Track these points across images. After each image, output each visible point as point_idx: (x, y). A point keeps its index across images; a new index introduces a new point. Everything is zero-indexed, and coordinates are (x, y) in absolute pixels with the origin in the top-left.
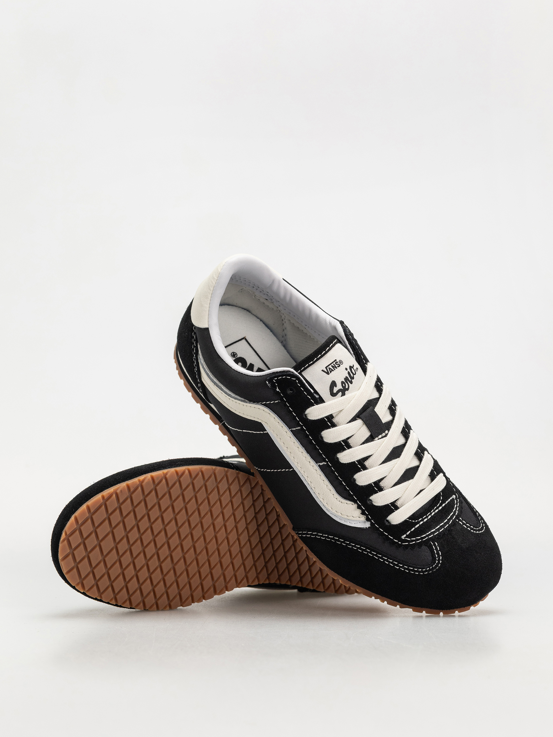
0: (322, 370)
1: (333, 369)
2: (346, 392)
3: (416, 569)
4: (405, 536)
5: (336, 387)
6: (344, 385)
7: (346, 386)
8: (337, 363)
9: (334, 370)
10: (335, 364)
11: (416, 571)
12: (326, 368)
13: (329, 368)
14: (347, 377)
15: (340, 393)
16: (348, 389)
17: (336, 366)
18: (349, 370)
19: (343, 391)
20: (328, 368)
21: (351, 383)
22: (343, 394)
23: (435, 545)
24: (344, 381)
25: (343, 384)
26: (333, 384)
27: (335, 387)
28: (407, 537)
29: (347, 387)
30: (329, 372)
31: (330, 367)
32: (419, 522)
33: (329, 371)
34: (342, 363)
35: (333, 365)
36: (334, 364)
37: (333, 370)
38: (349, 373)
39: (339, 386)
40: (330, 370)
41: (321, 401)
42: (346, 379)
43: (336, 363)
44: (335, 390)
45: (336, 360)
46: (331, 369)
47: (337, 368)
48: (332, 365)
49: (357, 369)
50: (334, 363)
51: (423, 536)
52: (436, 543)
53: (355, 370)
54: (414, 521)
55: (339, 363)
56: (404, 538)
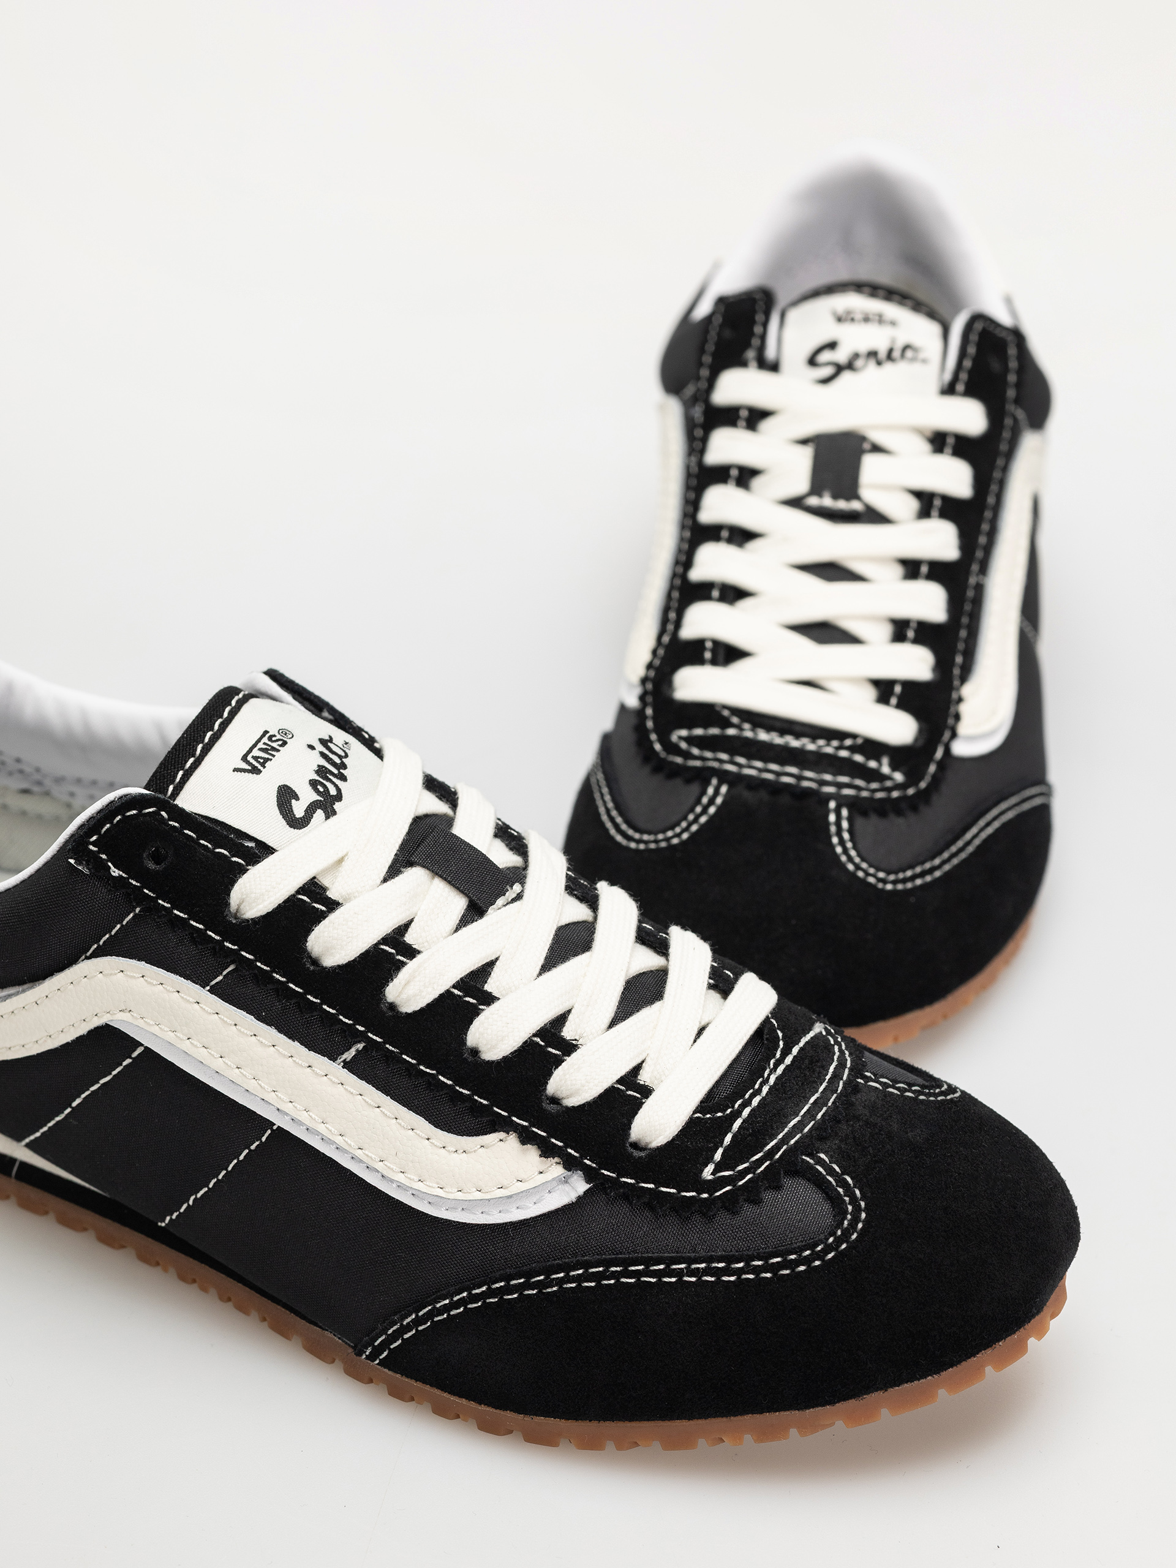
0: (236, 770)
1: (267, 756)
2: (337, 806)
3: (793, 1257)
4: (710, 1168)
5: (297, 798)
6: (321, 789)
7: (329, 792)
8: (274, 739)
9: (270, 757)
10: (270, 743)
11: (798, 1263)
12: (244, 758)
13: (256, 758)
14: (323, 767)
15: (319, 814)
16: (339, 797)
17: (275, 745)
18: (320, 748)
19: (327, 804)
20: (249, 758)
21: (343, 778)
22: (330, 813)
23: (820, 1162)
24: (318, 778)
25: (319, 787)
26: (286, 796)
27: (293, 801)
28: (719, 1168)
29: (333, 791)
30: (260, 767)
31: (256, 752)
32: (737, 1114)
33: (257, 764)
34: (291, 736)
35: (265, 747)
36: (264, 744)
37: (268, 760)
38: (322, 754)
39: (307, 796)
40: (259, 762)
41: (264, 850)
42: (321, 771)
43: (270, 738)
44: (299, 810)
45: (266, 732)
46: (261, 758)
47: (278, 751)
48: (260, 745)
49: (346, 743)
50: (265, 740)
51: (769, 1147)
52: (822, 1156)
53: (341, 747)
54: (720, 1114)
55: (279, 737)
56: (710, 1177)
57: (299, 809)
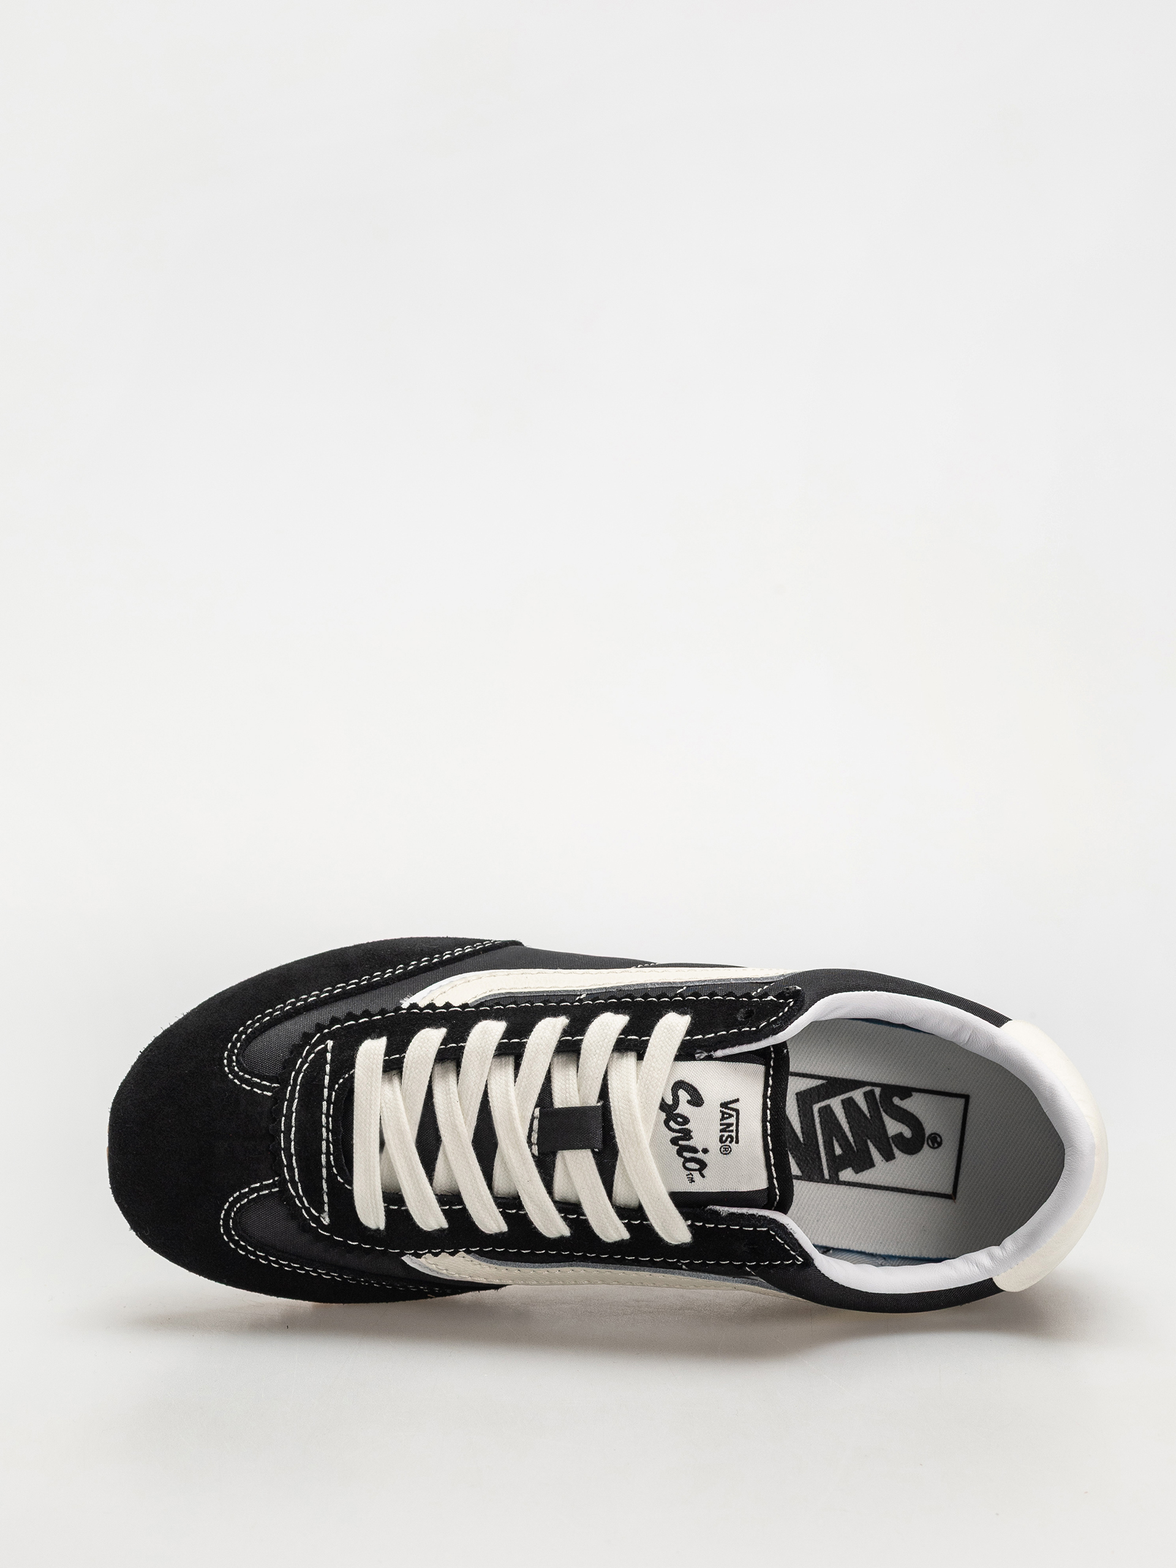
0: (737, 1100)
1: (725, 1121)
2: (663, 1116)
4: (329, 1047)
5: (689, 1102)
6: (679, 1119)
7: (674, 1122)
8: (729, 1139)
9: (722, 1122)
10: (730, 1134)
12: (737, 1111)
13: (731, 1116)
14: (689, 1140)
15: (669, 1101)
16: (666, 1123)
17: (726, 1134)
18: (700, 1155)
19: (669, 1110)
20: (734, 1113)
22: (663, 1106)
23: (268, 1089)
24: (687, 1126)
25: (681, 1120)
26: (696, 1100)
27: (689, 1098)
28: (325, 1050)
29: (672, 1124)
30: (724, 1110)
31: (733, 1120)
32: (331, 1088)
33: (726, 1111)
34: (722, 1149)
35: (731, 1128)
36: (732, 1131)
37: (723, 1118)
38: (695, 1150)
39: (684, 1108)
40: (727, 1114)
41: (686, 1053)
42: (687, 1135)
43: (731, 1137)
45: (737, 1142)
46: (727, 1118)
48: (734, 1128)
49: (692, 1181)
50: (734, 1134)
51: (301, 1075)
52: (269, 1094)
53: (692, 1172)
54: (340, 1081)
55: (727, 1143)
56: (328, 1041)
57: (683, 1095)
